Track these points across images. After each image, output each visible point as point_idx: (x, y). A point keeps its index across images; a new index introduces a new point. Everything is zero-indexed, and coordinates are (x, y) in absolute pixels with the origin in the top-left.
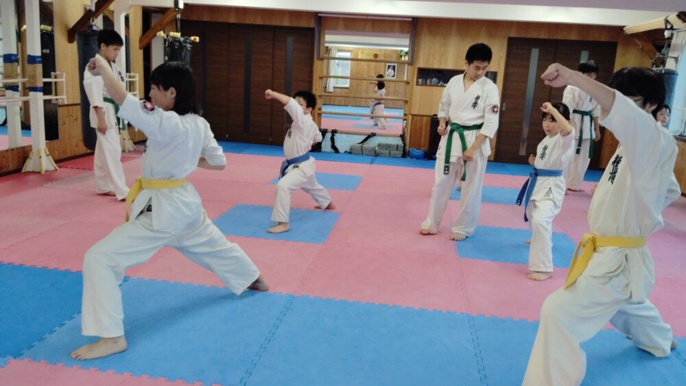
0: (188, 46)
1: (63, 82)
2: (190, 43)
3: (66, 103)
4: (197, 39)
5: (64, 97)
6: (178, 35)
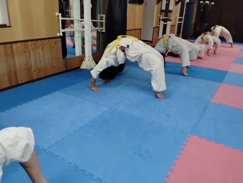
0: (210, 6)
1: (173, 18)
2: (211, 5)
3: (173, 25)
4: (214, 3)
5: (173, 23)
6: (208, 2)
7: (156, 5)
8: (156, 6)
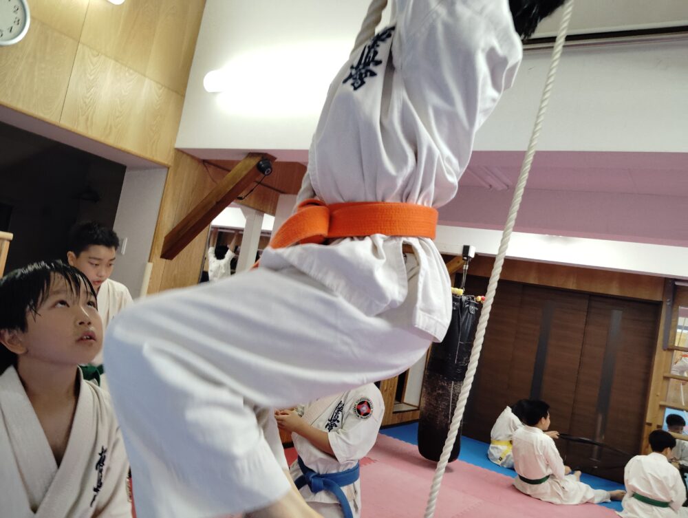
0: (473, 307)
6: (460, 292)
7: (150, 261)
8: (150, 266)
